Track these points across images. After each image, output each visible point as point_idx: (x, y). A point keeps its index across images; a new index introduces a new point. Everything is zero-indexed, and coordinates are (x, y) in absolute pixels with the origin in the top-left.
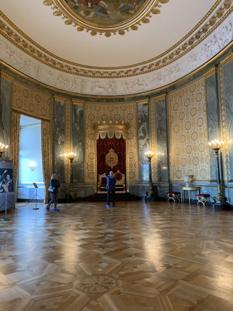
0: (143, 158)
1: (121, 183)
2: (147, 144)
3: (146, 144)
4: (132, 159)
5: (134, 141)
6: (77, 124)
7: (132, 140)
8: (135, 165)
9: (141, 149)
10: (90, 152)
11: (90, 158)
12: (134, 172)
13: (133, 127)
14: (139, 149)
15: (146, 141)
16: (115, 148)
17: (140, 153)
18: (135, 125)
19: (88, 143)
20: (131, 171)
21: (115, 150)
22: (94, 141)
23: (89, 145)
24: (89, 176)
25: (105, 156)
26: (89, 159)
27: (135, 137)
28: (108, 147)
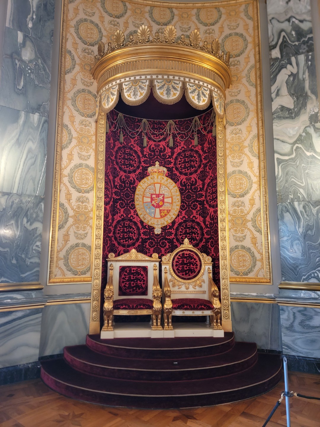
0: (295, 193)
1: (198, 289)
2: (314, 135)
3: (308, 134)
4: (242, 196)
5: (249, 132)
6: (25, 37)
7: (243, 127)
8: (254, 221)
9: (286, 158)
10: (76, 161)
11: (74, 187)
12: (253, 249)
13: (244, 81)
14: (276, 156)
15: (308, 123)
16: (170, 163)
17: (279, 171)
18: (253, 74)
19: (70, 126)
20: (240, 244)
21: (169, 170)
22: (96, 122)
23: (74, 134)
24: (66, 258)
25: (134, 189)
26: (73, 191)
27: (252, 114)
28: (145, 156)
